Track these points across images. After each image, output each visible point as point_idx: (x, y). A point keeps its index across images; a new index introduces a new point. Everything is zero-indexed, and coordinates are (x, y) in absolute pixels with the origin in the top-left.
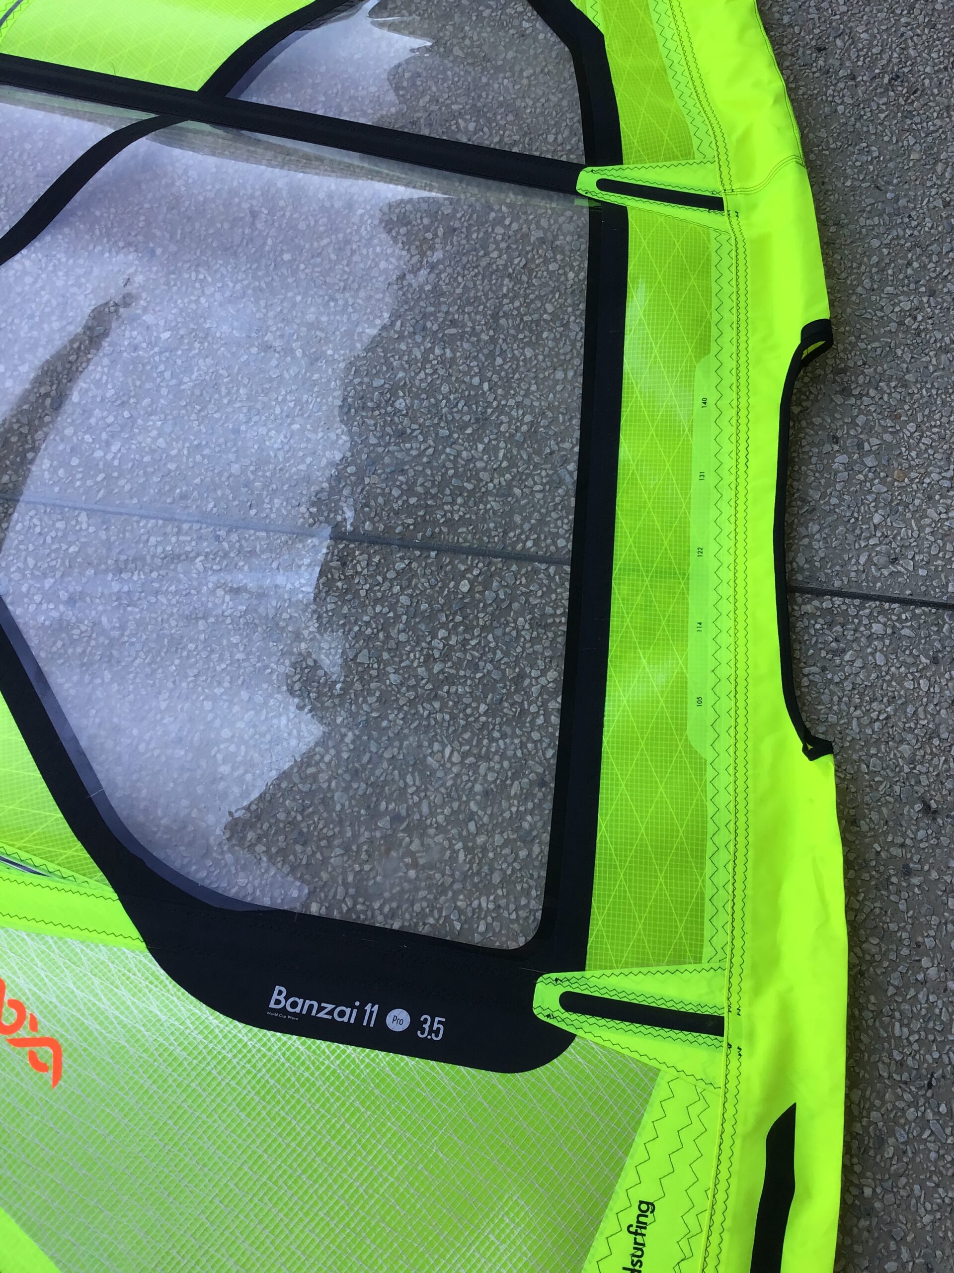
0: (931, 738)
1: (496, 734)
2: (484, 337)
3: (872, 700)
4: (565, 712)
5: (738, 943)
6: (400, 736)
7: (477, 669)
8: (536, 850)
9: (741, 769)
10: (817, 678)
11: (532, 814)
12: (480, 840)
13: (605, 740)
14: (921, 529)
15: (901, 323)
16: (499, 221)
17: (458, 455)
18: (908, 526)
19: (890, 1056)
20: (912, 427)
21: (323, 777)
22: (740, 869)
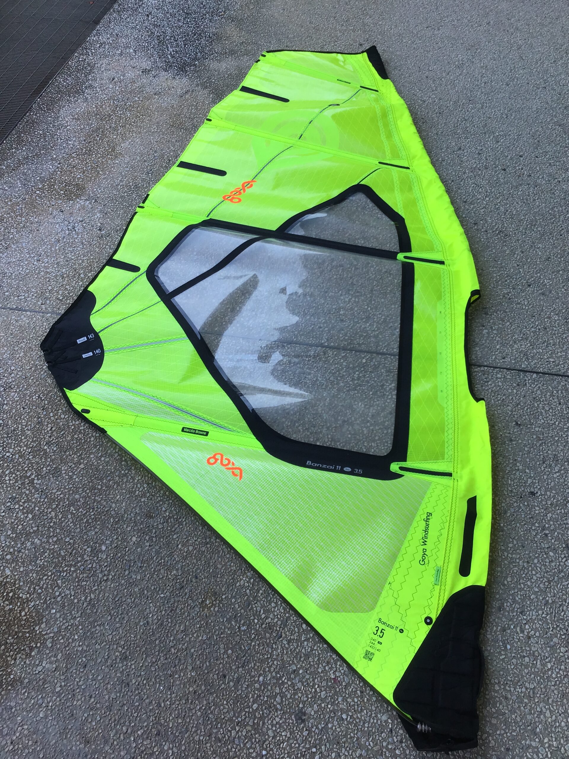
0: (518, 405)
1: (376, 400)
2: (368, 296)
3: (498, 395)
4: (398, 395)
5: (456, 454)
6: (344, 399)
7: (369, 383)
8: (390, 431)
9: (456, 410)
10: (480, 388)
11: (388, 421)
12: (371, 428)
13: (411, 401)
14: (512, 350)
15: (504, 296)
16: (372, 266)
17: (361, 326)
18: (508, 349)
19: (508, 489)
20: (508, 323)
21: (319, 410)
22: (456, 435)
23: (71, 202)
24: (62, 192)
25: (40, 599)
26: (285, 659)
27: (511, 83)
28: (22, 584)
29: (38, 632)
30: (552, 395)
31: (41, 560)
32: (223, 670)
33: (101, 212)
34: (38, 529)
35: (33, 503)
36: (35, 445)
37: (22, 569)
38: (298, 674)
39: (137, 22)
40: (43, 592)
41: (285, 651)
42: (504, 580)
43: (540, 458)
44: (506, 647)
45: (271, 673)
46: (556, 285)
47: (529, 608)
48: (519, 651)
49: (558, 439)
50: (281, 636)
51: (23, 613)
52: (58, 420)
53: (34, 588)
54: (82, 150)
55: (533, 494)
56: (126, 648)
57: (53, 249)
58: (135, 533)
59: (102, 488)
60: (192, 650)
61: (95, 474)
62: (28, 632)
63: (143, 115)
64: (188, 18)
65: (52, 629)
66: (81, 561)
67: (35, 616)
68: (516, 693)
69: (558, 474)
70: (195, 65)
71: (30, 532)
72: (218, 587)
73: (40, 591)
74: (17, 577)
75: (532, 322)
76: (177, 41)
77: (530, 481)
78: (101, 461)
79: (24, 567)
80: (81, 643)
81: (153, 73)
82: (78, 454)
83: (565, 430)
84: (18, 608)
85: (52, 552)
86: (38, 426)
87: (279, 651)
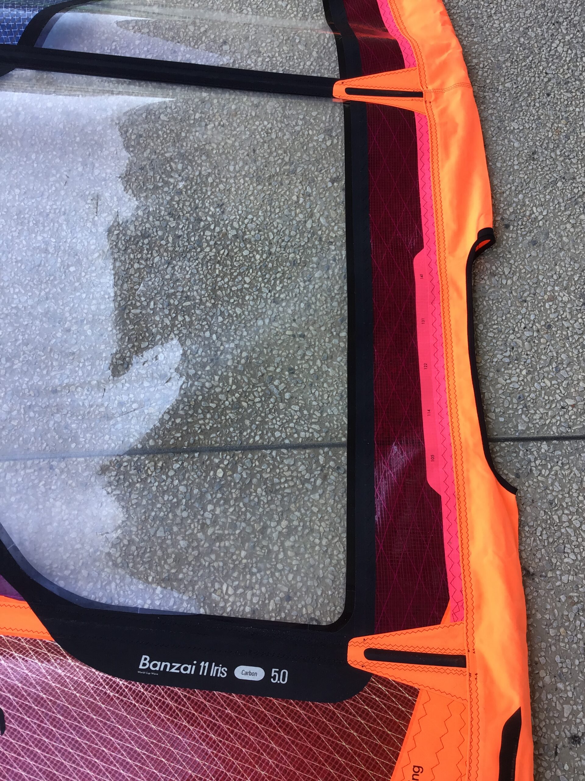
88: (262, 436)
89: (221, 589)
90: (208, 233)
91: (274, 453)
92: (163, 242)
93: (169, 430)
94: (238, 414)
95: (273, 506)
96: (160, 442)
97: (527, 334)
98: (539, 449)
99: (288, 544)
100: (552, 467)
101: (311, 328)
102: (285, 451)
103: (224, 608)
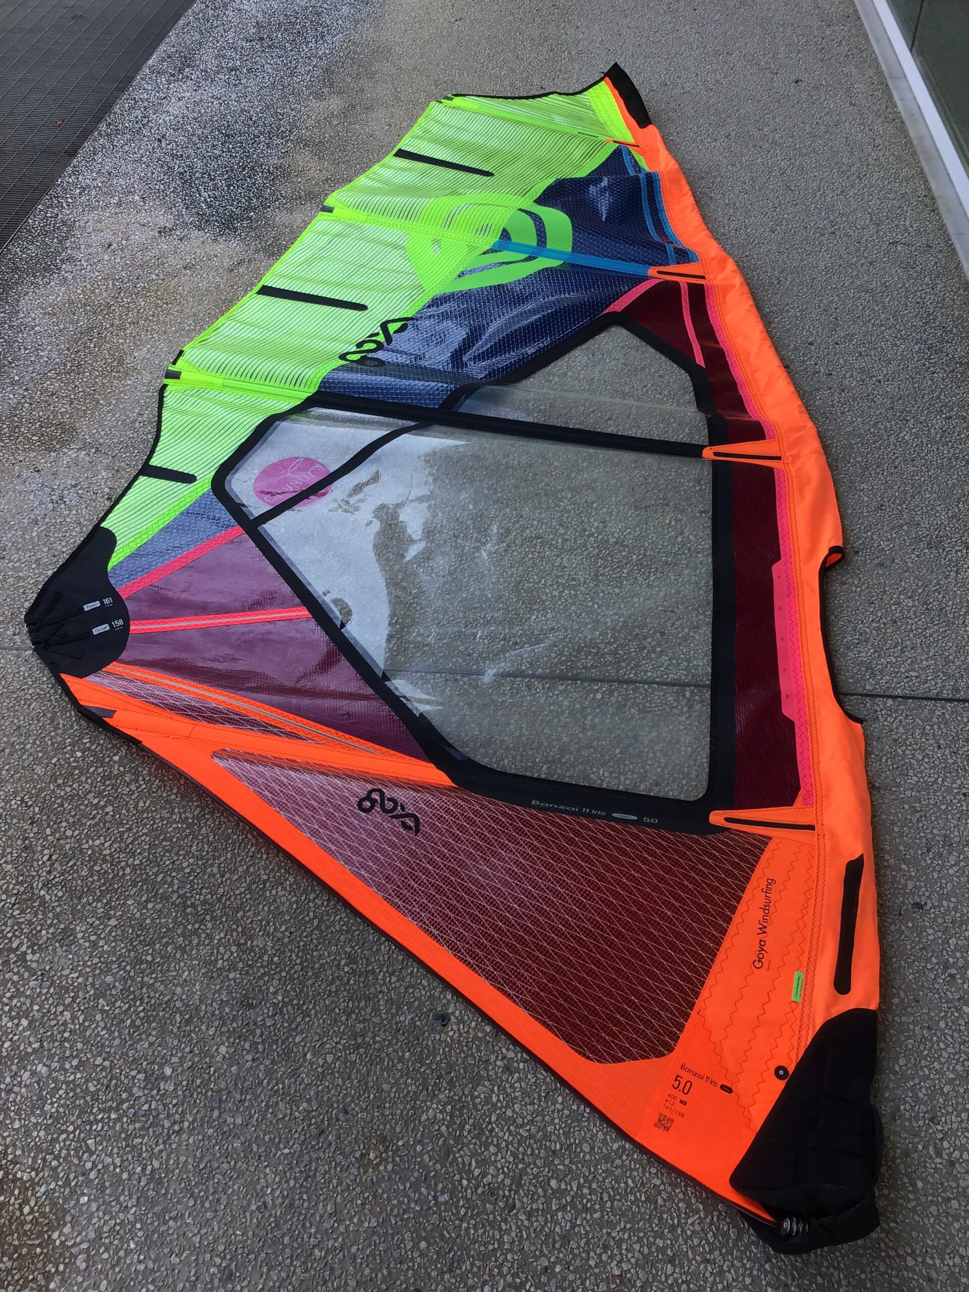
23: (52, 454)
24: (34, 438)
25: (56, 1178)
26: (526, 1249)
27: (778, 228)
28: (19, 1152)
29: (58, 1243)
30: (924, 734)
31: (52, 1104)
32: (415, 1281)
33: (107, 468)
34: (42, 1046)
35: (27, 997)
36: (22, 889)
37: (17, 1125)
38: (554, 1275)
39: (141, 152)
40: (60, 1164)
41: (524, 1233)
42: (893, 1065)
43: (921, 843)
44: (914, 1185)
45: (504, 1276)
46: (901, 549)
47: (943, 1111)
48: (940, 1191)
49: (947, 808)
50: (514, 1207)
51: (26, 1210)
52: (61, 841)
53: (44, 1159)
54: (65, 365)
55: (918, 906)
56: (228, 1257)
57: (27, 537)
58: (225, 1039)
59: (153, 960)
60: (354, 1249)
61: (138, 936)
62: (39, 1245)
63: (167, 304)
64: (230, 143)
65: (84, 1234)
66: (127, 1100)
67: (50, 1212)
68: (946, 1268)
69: (955, 869)
70: (250, 218)
71: (27, 1053)
72: (388, 1127)
73: (54, 1163)
74: (8, 1140)
75: (872, 613)
76: (214, 180)
77: (910, 885)
78: (147, 909)
79: (20, 1120)
80: (142, 1257)
81: (178, 233)
82: (105, 901)
83: (955, 791)
84: (16, 1199)
85: (72, 1085)
86: (24, 855)
87: (513, 1234)
88: (635, 674)
89: (598, 772)
90: (592, 539)
91: (646, 686)
92: (554, 542)
93: (556, 664)
94: (615, 658)
95: (645, 722)
96: (548, 671)
97: (874, 625)
98: (886, 703)
99: (656, 748)
100: (896, 717)
101: (680, 607)
102: (656, 686)
103: (601, 784)
